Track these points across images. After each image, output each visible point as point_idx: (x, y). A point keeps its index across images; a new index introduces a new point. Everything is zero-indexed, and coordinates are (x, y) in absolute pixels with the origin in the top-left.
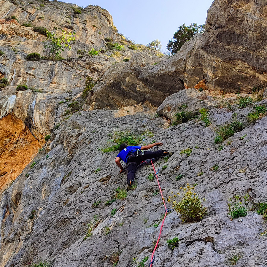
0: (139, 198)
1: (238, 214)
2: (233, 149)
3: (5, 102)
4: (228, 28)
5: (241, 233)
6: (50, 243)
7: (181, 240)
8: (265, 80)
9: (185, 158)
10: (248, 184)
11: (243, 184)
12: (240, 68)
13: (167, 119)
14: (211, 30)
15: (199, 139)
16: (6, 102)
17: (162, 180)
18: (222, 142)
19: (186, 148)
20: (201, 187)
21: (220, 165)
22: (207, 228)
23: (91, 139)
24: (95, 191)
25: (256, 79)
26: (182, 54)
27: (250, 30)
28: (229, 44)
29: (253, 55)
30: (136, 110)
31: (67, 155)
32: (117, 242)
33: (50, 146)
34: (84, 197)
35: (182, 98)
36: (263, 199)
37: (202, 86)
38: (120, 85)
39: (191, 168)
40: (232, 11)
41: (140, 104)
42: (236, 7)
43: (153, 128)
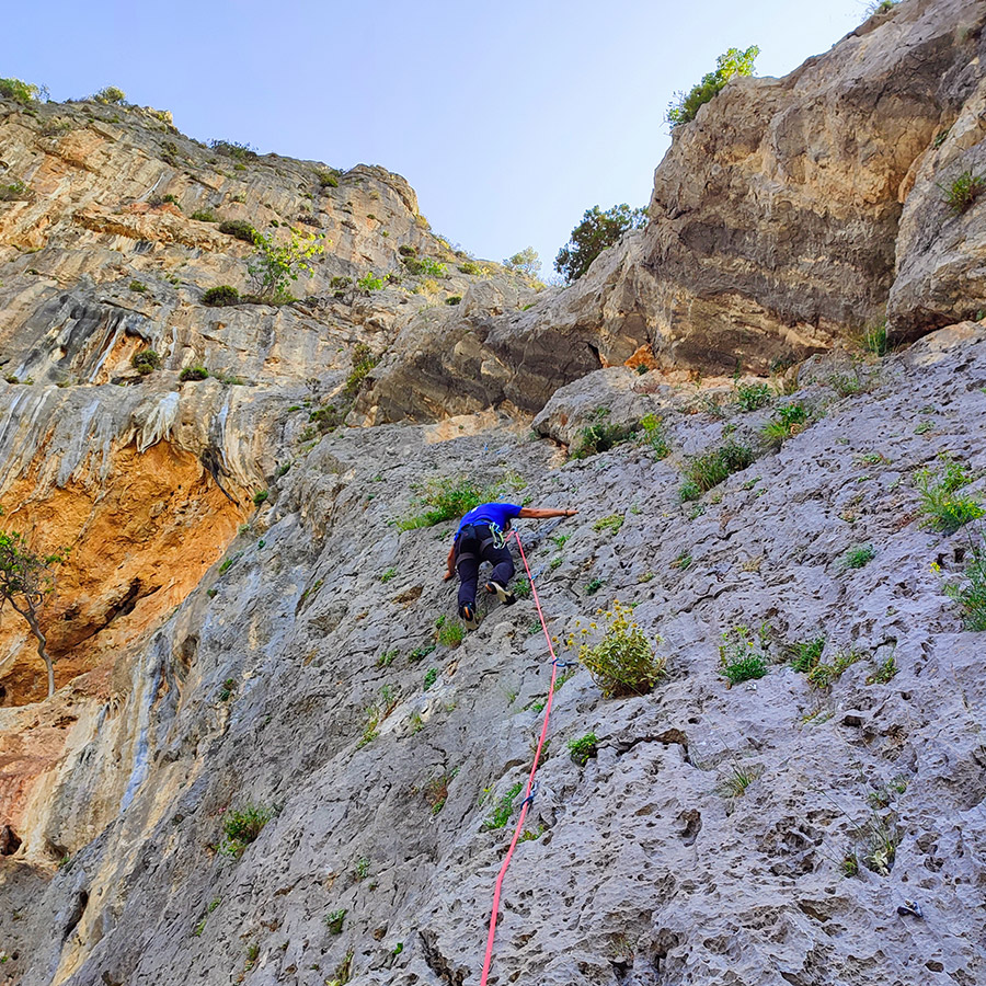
0: (494, 640)
1: (746, 673)
2: (728, 514)
3: (151, 411)
4: (707, 215)
5: (755, 719)
6: (273, 760)
7: (602, 740)
8: (802, 342)
9: (607, 540)
10: (769, 598)
11: (755, 598)
12: (740, 314)
13: (559, 444)
14: (664, 220)
15: (640, 492)
16: (156, 410)
17: (551, 594)
18: (698, 498)
19: (611, 513)
20: (648, 610)
21: (696, 555)
22: (667, 708)
23: (371, 498)
24: (383, 627)
25: (779, 340)
26: (593, 280)
27: (761, 217)
28: (710, 253)
29: (771, 281)
30: (480, 424)
31: (310, 538)
32: (442, 751)
33: (268, 517)
34: (356, 642)
35: (595, 391)
36: (807, 634)
37: (645, 359)
38: (440, 364)
39: (621, 564)
40: (716, 170)
41: (492, 408)
42: (727, 162)
43: (526, 467)
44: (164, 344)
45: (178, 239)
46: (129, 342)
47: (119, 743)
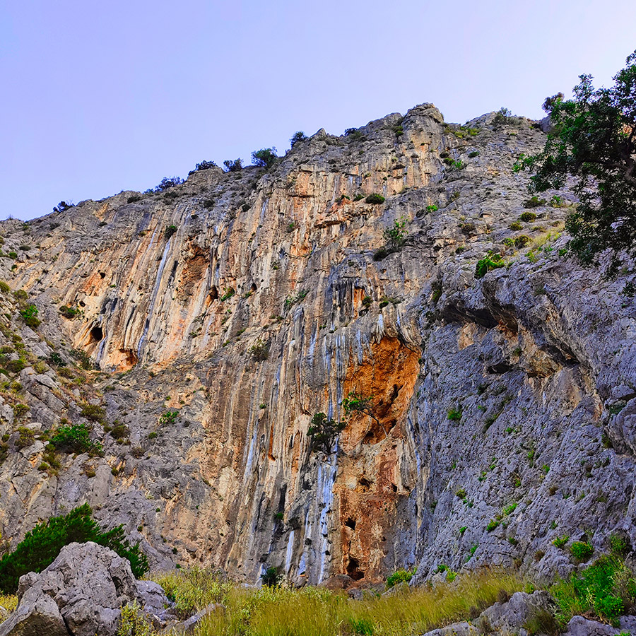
44: (369, 287)
45: (354, 215)
46: (358, 291)
47: (410, 454)
